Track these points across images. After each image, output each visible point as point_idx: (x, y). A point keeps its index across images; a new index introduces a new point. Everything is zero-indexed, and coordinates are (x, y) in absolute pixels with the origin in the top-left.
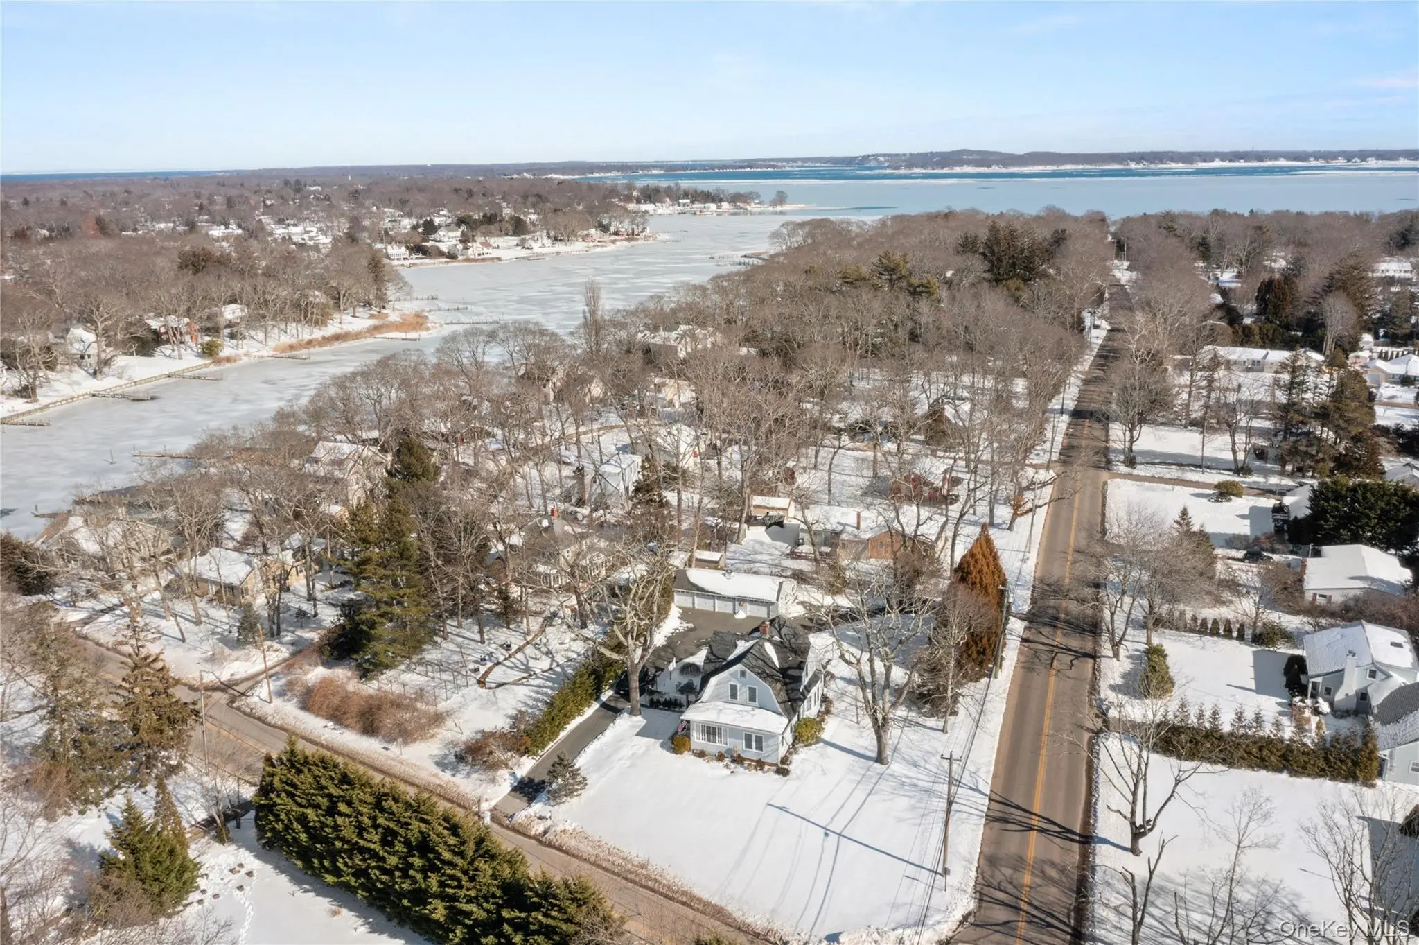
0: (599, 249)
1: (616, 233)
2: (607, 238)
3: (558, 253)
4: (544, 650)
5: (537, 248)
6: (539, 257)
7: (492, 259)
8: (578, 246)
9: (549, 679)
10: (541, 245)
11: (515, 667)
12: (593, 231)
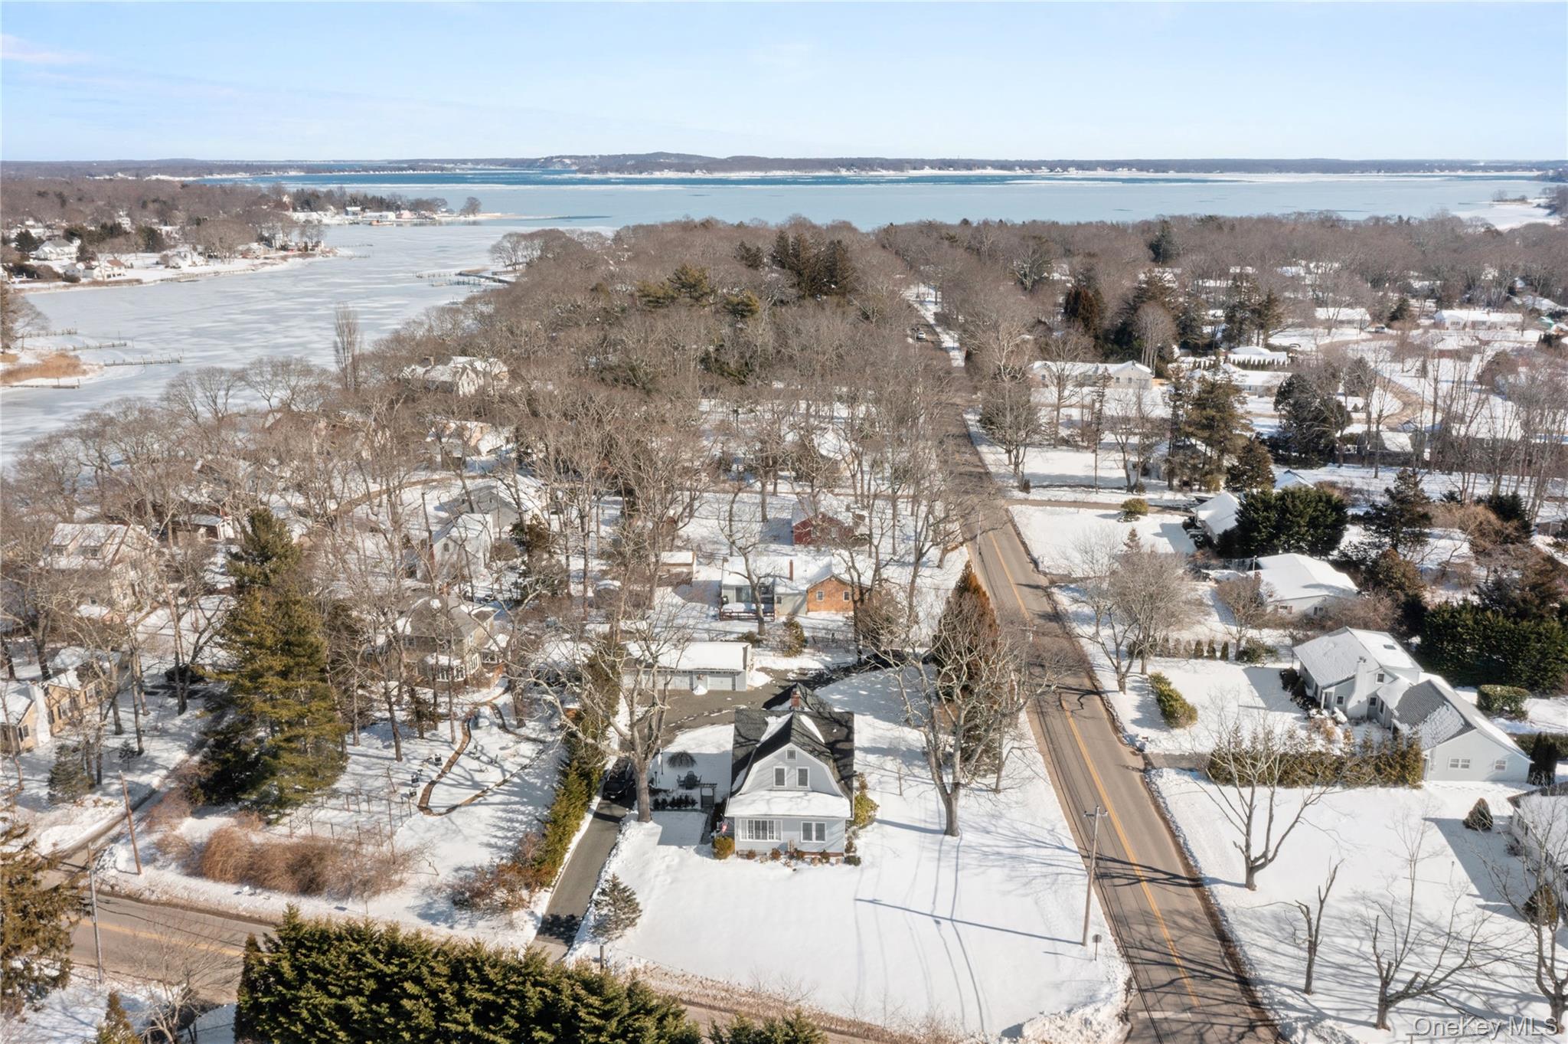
0: (268, 268)
1: (284, 248)
2: (272, 254)
3: (217, 273)
4: (484, 758)
5: (186, 266)
6: (193, 279)
7: (130, 282)
8: (239, 265)
9: (511, 793)
10: (191, 263)
11: (459, 785)
12: (255, 245)
